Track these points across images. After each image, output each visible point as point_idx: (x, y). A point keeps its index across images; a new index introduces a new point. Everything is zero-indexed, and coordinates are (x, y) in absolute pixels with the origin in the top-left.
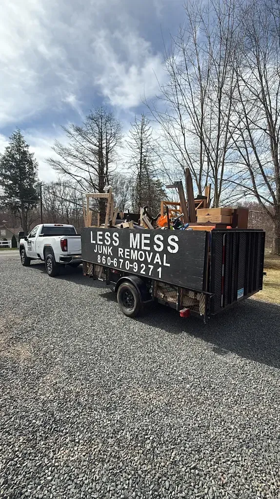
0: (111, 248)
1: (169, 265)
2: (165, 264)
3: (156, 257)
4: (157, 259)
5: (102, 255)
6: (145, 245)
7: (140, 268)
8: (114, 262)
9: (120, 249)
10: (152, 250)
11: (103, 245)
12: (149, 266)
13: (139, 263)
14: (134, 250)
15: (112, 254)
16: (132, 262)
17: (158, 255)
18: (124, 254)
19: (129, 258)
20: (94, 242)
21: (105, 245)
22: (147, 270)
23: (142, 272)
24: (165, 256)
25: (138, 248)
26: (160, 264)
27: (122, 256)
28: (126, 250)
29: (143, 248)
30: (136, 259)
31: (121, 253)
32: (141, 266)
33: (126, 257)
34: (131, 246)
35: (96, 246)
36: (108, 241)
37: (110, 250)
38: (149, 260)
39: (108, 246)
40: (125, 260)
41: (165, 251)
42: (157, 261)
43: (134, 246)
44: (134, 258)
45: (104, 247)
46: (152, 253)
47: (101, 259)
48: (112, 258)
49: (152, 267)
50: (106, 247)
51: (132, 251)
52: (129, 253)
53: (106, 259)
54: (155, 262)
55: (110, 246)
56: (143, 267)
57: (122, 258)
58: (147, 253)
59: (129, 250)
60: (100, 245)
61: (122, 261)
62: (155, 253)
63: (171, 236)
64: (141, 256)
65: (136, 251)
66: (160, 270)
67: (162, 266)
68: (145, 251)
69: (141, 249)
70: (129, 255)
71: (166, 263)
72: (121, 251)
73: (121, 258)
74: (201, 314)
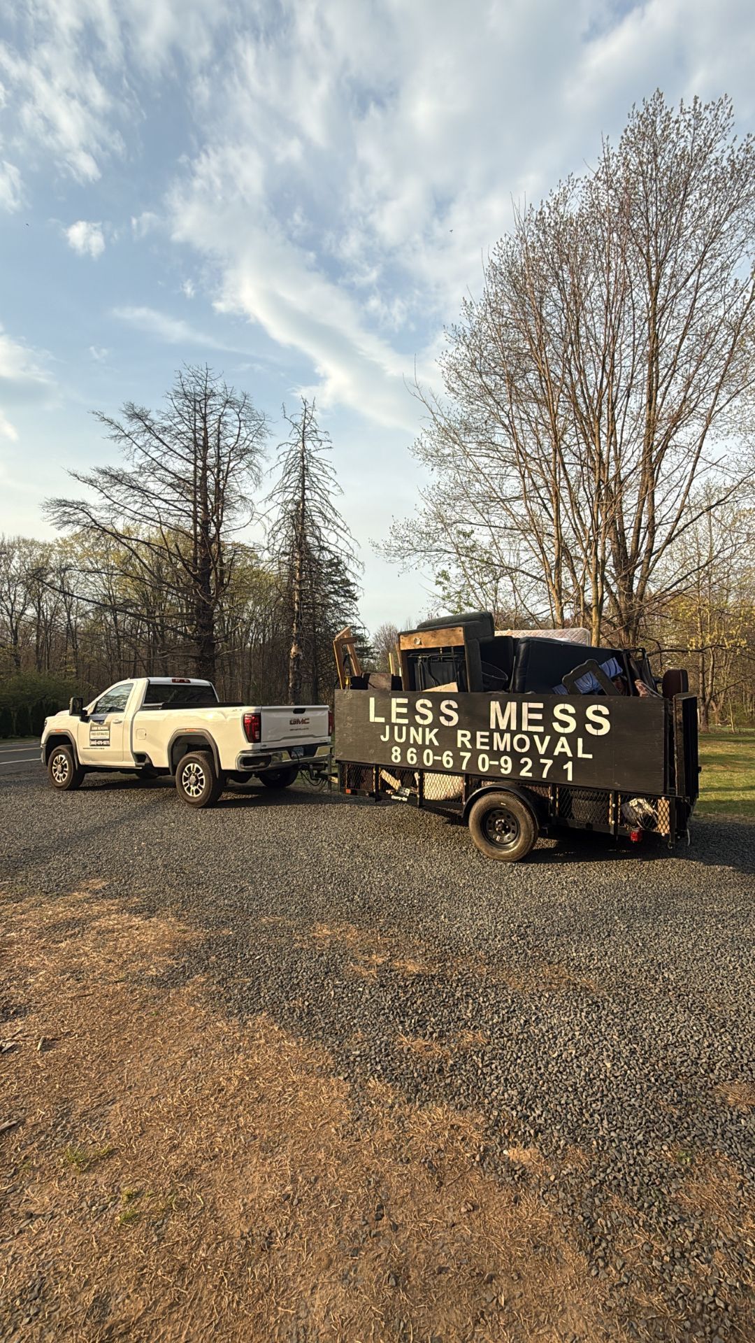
0: (435, 731)
1: (590, 756)
2: (580, 754)
3: (560, 744)
4: (563, 747)
5: (405, 747)
6: (532, 722)
7: (518, 767)
8: (445, 759)
9: (460, 732)
10: (549, 730)
11: (408, 726)
12: (542, 761)
13: (516, 757)
14: (502, 733)
15: (436, 743)
16: (495, 755)
17: (563, 740)
18: (473, 741)
19: (487, 748)
20: (382, 720)
21: (417, 726)
22: (537, 767)
23: (524, 773)
24: (580, 741)
25: (513, 727)
26: (570, 754)
27: (469, 746)
28: (479, 734)
29: (525, 727)
30: (508, 749)
31: (465, 740)
32: (522, 761)
33: (479, 746)
34: (493, 726)
35: (387, 727)
36: (424, 717)
37: (430, 736)
38: (542, 750)
39: (424, 727)
40: (475, 753)
41: (580, 731)
42: (563, 750)
43: (503, 726)
44: (502, 749)
45: (412, 729)
46: (548, 738)
47: (404, 754)
48: (438, 751)
49: (549, 762)
50: (420, 729)
51: (497, 736)
52: (487, 740)
53: (420, 755)
54: (556, 753)
55: (431, 727)
56: (526, 763)
57: (467, 750)
58: (536, 738)
59: (487, 734)
60: (400, 726)
61: (468, 755)
62: (556, 737)
63: (594, 708)
64: (522, 743)
65: (507, 736)
66: (569, 766)
67: (575, 759)
68: (530, 734)
69: (519, 730)
70: (491, 744)
71: (584, 752)
72: (464, 736)
73: (464, 748)
74: (663, 834)
